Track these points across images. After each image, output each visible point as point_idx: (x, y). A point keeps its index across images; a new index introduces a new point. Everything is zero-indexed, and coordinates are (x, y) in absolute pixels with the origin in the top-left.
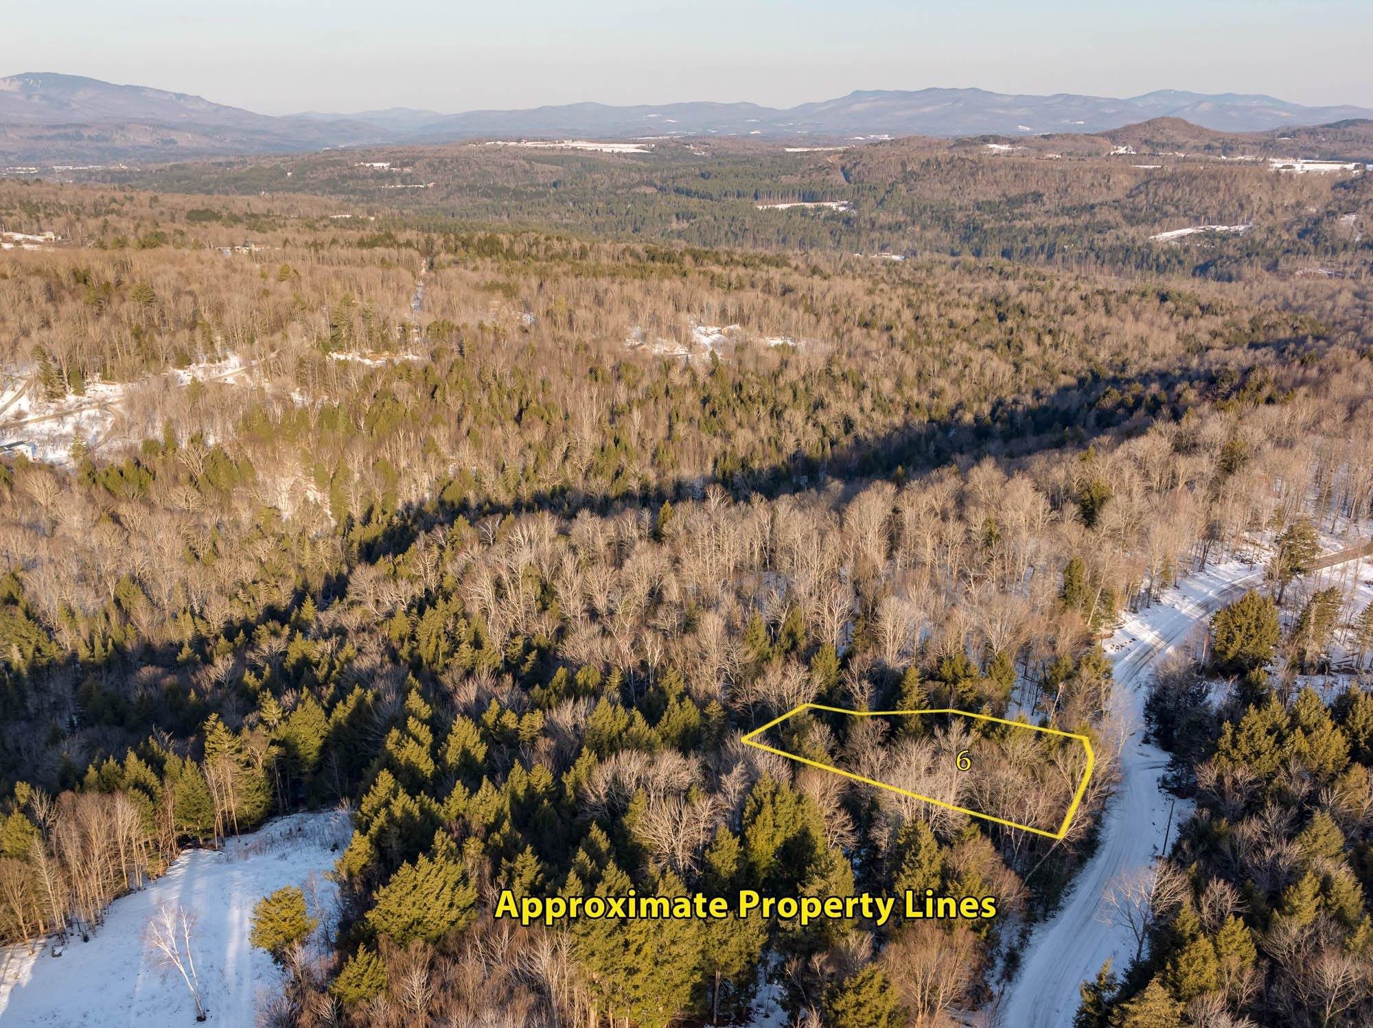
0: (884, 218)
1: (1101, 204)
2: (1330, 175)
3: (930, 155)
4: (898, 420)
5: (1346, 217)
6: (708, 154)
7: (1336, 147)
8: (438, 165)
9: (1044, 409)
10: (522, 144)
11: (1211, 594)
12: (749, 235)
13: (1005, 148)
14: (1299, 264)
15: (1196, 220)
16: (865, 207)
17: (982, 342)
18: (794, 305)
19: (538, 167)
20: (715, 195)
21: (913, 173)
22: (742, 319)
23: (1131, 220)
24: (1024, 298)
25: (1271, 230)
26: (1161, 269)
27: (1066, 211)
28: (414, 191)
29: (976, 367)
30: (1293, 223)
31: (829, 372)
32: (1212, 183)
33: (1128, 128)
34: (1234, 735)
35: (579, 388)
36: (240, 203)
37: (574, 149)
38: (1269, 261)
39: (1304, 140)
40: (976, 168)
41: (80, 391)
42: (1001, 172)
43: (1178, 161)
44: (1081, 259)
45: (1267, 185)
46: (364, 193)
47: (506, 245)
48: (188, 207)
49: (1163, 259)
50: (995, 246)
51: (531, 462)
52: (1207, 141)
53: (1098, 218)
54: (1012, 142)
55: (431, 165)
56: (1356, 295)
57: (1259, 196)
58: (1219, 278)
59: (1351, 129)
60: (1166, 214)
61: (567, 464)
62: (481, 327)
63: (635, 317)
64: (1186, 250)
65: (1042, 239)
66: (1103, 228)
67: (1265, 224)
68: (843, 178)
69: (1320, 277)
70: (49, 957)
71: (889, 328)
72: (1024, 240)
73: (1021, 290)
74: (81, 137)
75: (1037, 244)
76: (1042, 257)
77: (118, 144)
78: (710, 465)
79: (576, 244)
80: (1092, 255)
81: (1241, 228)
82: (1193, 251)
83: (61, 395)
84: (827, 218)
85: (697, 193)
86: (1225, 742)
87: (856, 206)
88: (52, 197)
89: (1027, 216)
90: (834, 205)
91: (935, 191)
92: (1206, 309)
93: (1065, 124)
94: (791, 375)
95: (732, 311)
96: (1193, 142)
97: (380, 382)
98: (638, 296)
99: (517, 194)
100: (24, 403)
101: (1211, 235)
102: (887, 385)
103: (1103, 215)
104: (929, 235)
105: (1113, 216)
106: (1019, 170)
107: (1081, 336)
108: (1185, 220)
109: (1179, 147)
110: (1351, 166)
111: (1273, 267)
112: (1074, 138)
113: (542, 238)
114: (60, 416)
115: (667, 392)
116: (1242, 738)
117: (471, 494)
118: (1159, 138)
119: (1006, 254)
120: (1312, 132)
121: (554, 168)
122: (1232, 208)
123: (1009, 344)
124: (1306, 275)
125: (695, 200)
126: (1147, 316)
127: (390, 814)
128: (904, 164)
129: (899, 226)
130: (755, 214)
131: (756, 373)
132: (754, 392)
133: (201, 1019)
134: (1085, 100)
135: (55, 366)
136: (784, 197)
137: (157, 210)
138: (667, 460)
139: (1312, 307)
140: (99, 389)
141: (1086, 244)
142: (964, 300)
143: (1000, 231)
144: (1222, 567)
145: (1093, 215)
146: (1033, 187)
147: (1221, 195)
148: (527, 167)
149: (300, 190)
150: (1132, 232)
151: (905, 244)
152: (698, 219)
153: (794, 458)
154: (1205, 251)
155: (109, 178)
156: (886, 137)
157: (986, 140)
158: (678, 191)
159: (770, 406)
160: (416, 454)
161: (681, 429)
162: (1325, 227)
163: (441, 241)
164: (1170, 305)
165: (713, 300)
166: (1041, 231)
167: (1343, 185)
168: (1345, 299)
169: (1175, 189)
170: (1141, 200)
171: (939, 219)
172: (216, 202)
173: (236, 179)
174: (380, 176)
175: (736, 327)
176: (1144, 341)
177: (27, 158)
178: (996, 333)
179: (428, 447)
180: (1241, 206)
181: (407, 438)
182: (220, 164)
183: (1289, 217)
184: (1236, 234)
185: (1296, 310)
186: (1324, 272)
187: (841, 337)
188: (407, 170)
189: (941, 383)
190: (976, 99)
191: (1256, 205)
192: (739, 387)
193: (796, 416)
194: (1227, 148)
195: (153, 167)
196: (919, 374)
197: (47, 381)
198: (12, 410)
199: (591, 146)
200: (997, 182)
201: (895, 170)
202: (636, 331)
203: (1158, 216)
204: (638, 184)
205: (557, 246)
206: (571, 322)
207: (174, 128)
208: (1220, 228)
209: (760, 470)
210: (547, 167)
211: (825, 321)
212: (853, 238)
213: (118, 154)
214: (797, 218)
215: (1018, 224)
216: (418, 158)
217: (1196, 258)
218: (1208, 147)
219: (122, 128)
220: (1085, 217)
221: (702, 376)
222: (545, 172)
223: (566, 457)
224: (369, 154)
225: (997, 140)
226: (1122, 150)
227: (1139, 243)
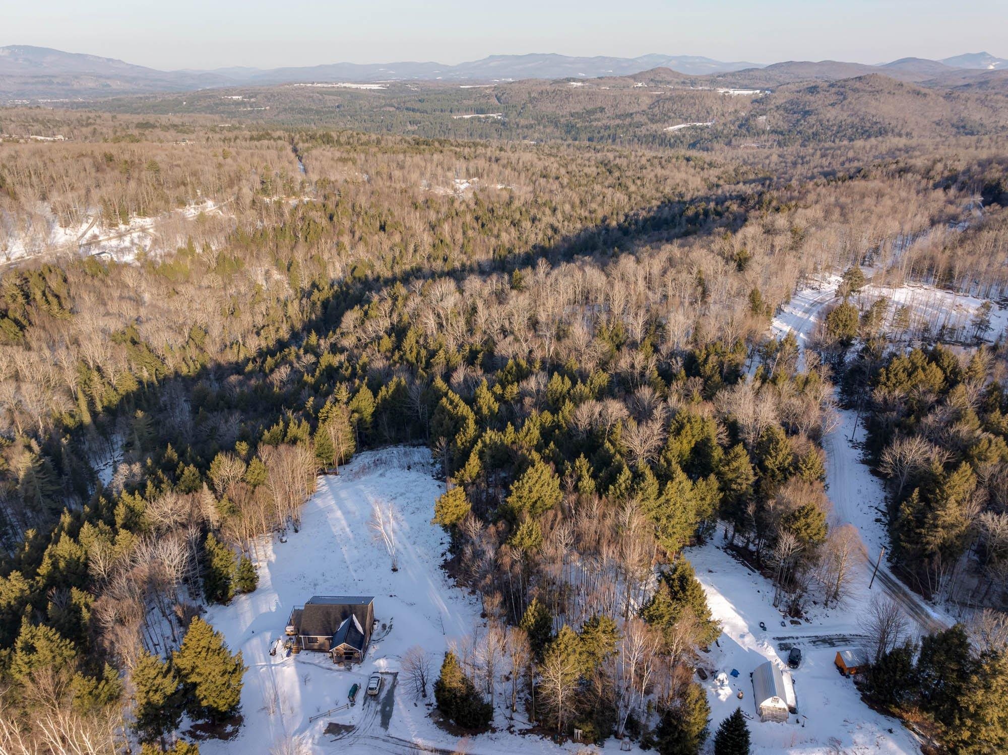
0: (523, 122)
1: (636, 113)
2: (749, 96)
3: (543, 88)
4: (579, 226)
5: (761, 117)
6: (419, 90)
7: (746, 82)
8: (270, 97)
9: (654, 218)
10: (315, 85)
11: (807, 306)
12: (452, 132)
13: (579, 84)
14: (742, 141)
15: (686, 120)
16: (512, 116)
17: (606, 184)
18: (504, 166)
19: (327, 97)
20: (429, 111)
21: (534, 98)
22: (480, 175)
23: (653, 120)
24: (618, 161)
25: (725, 124)
26: (672, 146)
27: (618, 117)
28: (258, 111)
29: (609, 196)
30: (735, 121)
31: (536, 201)
32: (692, 101)
33: (641, 73)
34: (887, 374)
35: (409, 213)
36: (164, 119)
37: (345, 87)
38: (727, 140)
39: (730, 79)
40: (569, 94)
41: (126, 222)
42: (582, 97)
43: (671, 90)
44: (630, 142)
45: (719, 102)
46: (229, 113)
47: (336, 138)
48: (136, 121)
49: (672, 141)
50: (584, 136)
51: (397, 254)
52: (682, 80)
53: (635, 120)
54: (583, 81)
55: (266, 97)
56: (779, 156)
57: (717, 107)
58: (703, 150)
59: (751, 73)
60: (670, 118)
61: (418, 254)
62: (346, 181)
63: (422, 174)
64: (684, 136)
65: (608, 131)
66: (639, 125)
67: (722, 121)
68: (496, 101)
69: (753, 148)
70: (279, 543)
71: (557, 178)
72: (599, 132)
73: (615, 158)
74: (51, 83)
75: (606, 134)
76: (610, 141)
77: (75, 87)
78: (492, 252)
79: (374, 137)
80: (636, 139)
81: (709, 124)
82: (687, 136)
83: (116, 225)
84: (492, 123)
85: (418, 110)
86: (883, 379)
87: (506, 115)
88: (50, 117)
89: (598, 120)
90: (495, 115)
91: (547, 108)
92: (711, 165)
93: (603, 72)
94: (517, 204)
95: (472, 171)
96: (676, 80)
97: (301, 212)
98: (423, 164)
99: (318, 112)
100: (96, 230)
101: (694, 128)
102: (567, 207)
103: (637, 118)
104: (548, 130)
105: (644, 119)
106: (591, 96)
107: (654, 180)
108: (680, 120)
109: (669, 83)
110: (758, 91)
111: (729, 143)
112: (615, 78)
113: (355, 134)
114: (120, 236)
115: (457, 214)
116: (891, 375)
117: (369, 273)
118: (658, 78)
119: (590, 139)
120: (733, 74)
121: (335, 98)
122: (703, 114)
123: (620, 184)
124: (746, 147)
125: (418, 114)
126: (683, 169)
127: (484, 442)
128: (529, 93)
129: (532, 126)
130: (453, 121)
131: (498, 202)
132: (500, 213)
133: (395, 570)
134: (612, 59)
135: (111, 208)
136: (466, 111)
137: (117, 124)
138: (469, 250)
139: (758, 163)
140: (136, 221)
141: (632, 134)
142: (587, 163)
143: (586, 128)
144: (804, 292)
145: (633, 119)
146: (599, 105)
147: (697, 107)
148: (321, 97)
149: (192, 112)
150: (654, 127)
151: (536, 135)
152: (422, 124)
153: (534, 247)
154: (693, 136)
155: (75, 106)
156: (511, 80)
157: (569, 80)
158: (407, 109)
159: (510, 220)
160: (334, 251)
161: (470, 233)
162: (752, 122)
163: (298, 136)
164: (692, 163)
165: (461, 165)
166: (607, 128)
167: (756, 101)
168: (774, 158)
169: (673, 104)
170: (656, 110)
171: (552, 122)
172: (151, 118)
173: (154, 106)
174: (237, 103)
175: (476, 179)
176: (686, 182)
177: (21, 95)
178: (611, 180)
179: (339, 246)
180: (708, 112)
181: (326, 242)
182: (141, 98)
183: (731, 118)
184: (707, 127)
185: (751, 165)
186: (754, 145)
187: (534, 183)
188: (253, 100)
189: (594, 206)
190: (554, 59)
191: (715, 111)
192: (492, 211)
193: (527, 224)
194: (693, 83)
195: (102, 100)
196: (581, 202)
197: (108, 216)
198: (88, 236)
199: (354, 86)
200: (580, 102)
201: (525, 96)
202: (424, 182)
203: (666, 119)
204: (385, 106)
205: (364, 138)
206: (391, 178)
207: (108, 78)
208: (698, 124)
209: (519, 254)
210: (331, 97)
211: (523, 175)
212: (508, 133)
213: (77, 92)
214: (476, 123)
215: (594, 124)
216: (258, 93)
217: (688, 139)
218: (684, 83)
219: (76, 77)
220: (628, 120)
221: (473, 206)
222: (331, 101)
223: (415, 251)
224: (229, 91)
225: (574, 80)
226: (640, 85)
227: (659, 133)
